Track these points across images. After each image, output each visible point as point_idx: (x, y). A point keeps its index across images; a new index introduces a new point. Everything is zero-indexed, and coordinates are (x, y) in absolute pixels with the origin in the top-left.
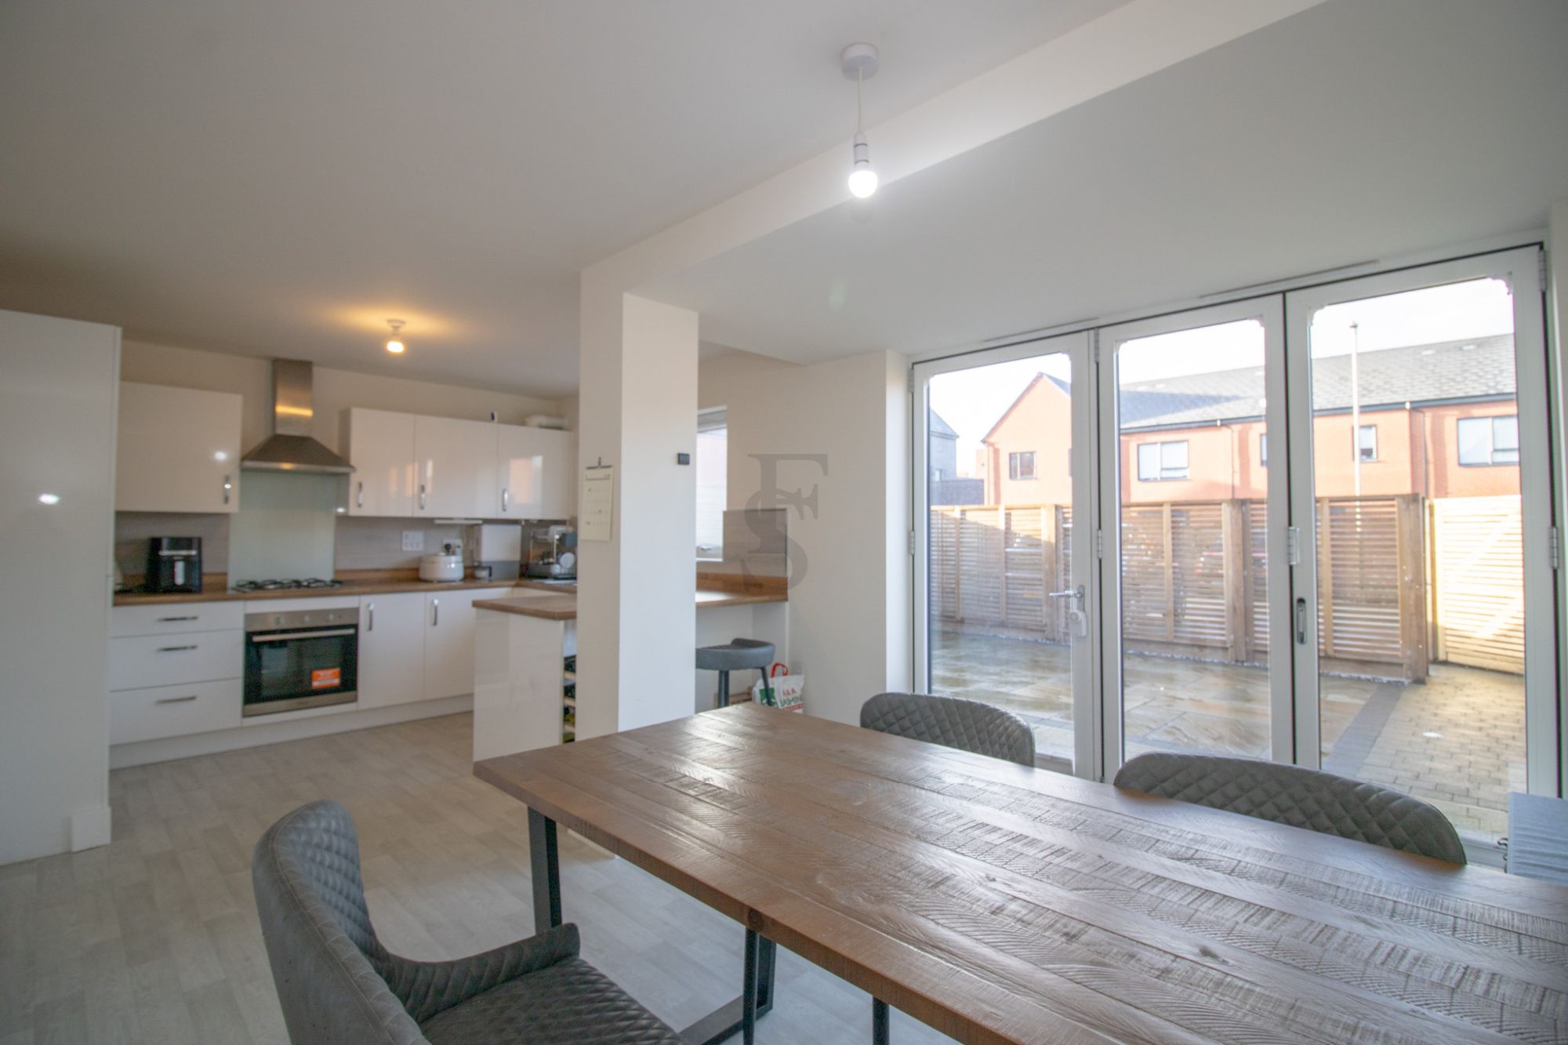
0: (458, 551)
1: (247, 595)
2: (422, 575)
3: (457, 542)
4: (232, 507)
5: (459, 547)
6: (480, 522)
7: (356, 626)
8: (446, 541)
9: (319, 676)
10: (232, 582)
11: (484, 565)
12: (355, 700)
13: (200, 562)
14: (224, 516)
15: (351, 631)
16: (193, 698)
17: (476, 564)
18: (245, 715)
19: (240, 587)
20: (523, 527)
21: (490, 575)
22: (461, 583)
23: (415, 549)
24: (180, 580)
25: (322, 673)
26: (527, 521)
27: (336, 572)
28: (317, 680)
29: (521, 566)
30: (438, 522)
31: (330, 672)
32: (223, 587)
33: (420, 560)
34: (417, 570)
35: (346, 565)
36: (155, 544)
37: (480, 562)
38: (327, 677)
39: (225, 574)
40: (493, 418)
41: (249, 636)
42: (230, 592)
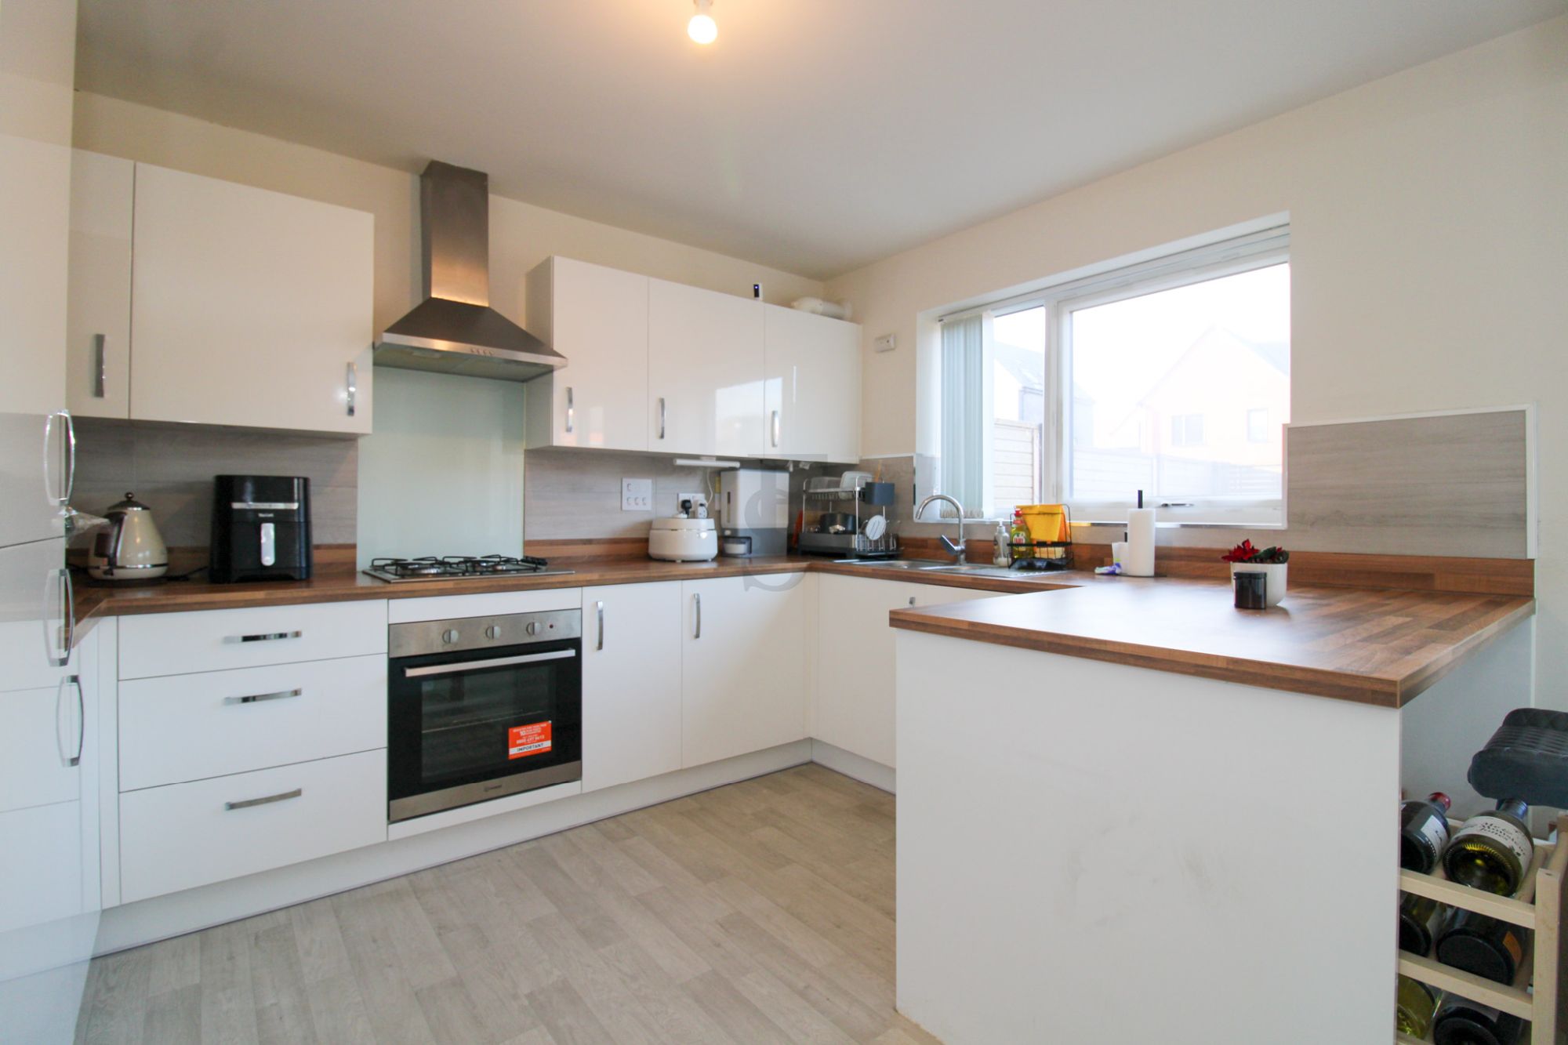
0: (702, 511)
1: (390, 588)
2: (654, 550)
3: (697, 497)
4: (360, 424)
5: (702, 505)
6: (737, 465)
7: (576, 643)
8: (684, 496)
9: (519, 737)
10: (363, 562)
11: (741, 534)
12: (577, 776)
13: (307, 522)
14: (348, 440)
15: (571, 653)
16: (297, 793)
17: (728, 533)
18: (391, 819)
19: (376, 571)
20: (792, 476)
21: (750, 551)
22: (713, 566)
23: (641, 507)
24: (268, 558)
25: (523, 731)
26: (796, 463)
27: (527, 544)
28: (516, 745)
29: (790, 537)
30: (680, 462)
31: (537, 728)
32: (348, 571)
33: (649, 525)
34: (646, 541)
35: (539, 533)
36: (227, 487)
37: (735, 531)
38: (532, 739)
39: (353, 547)
40: (757, 294)
41: (397, 666)
42: (363, 582)
